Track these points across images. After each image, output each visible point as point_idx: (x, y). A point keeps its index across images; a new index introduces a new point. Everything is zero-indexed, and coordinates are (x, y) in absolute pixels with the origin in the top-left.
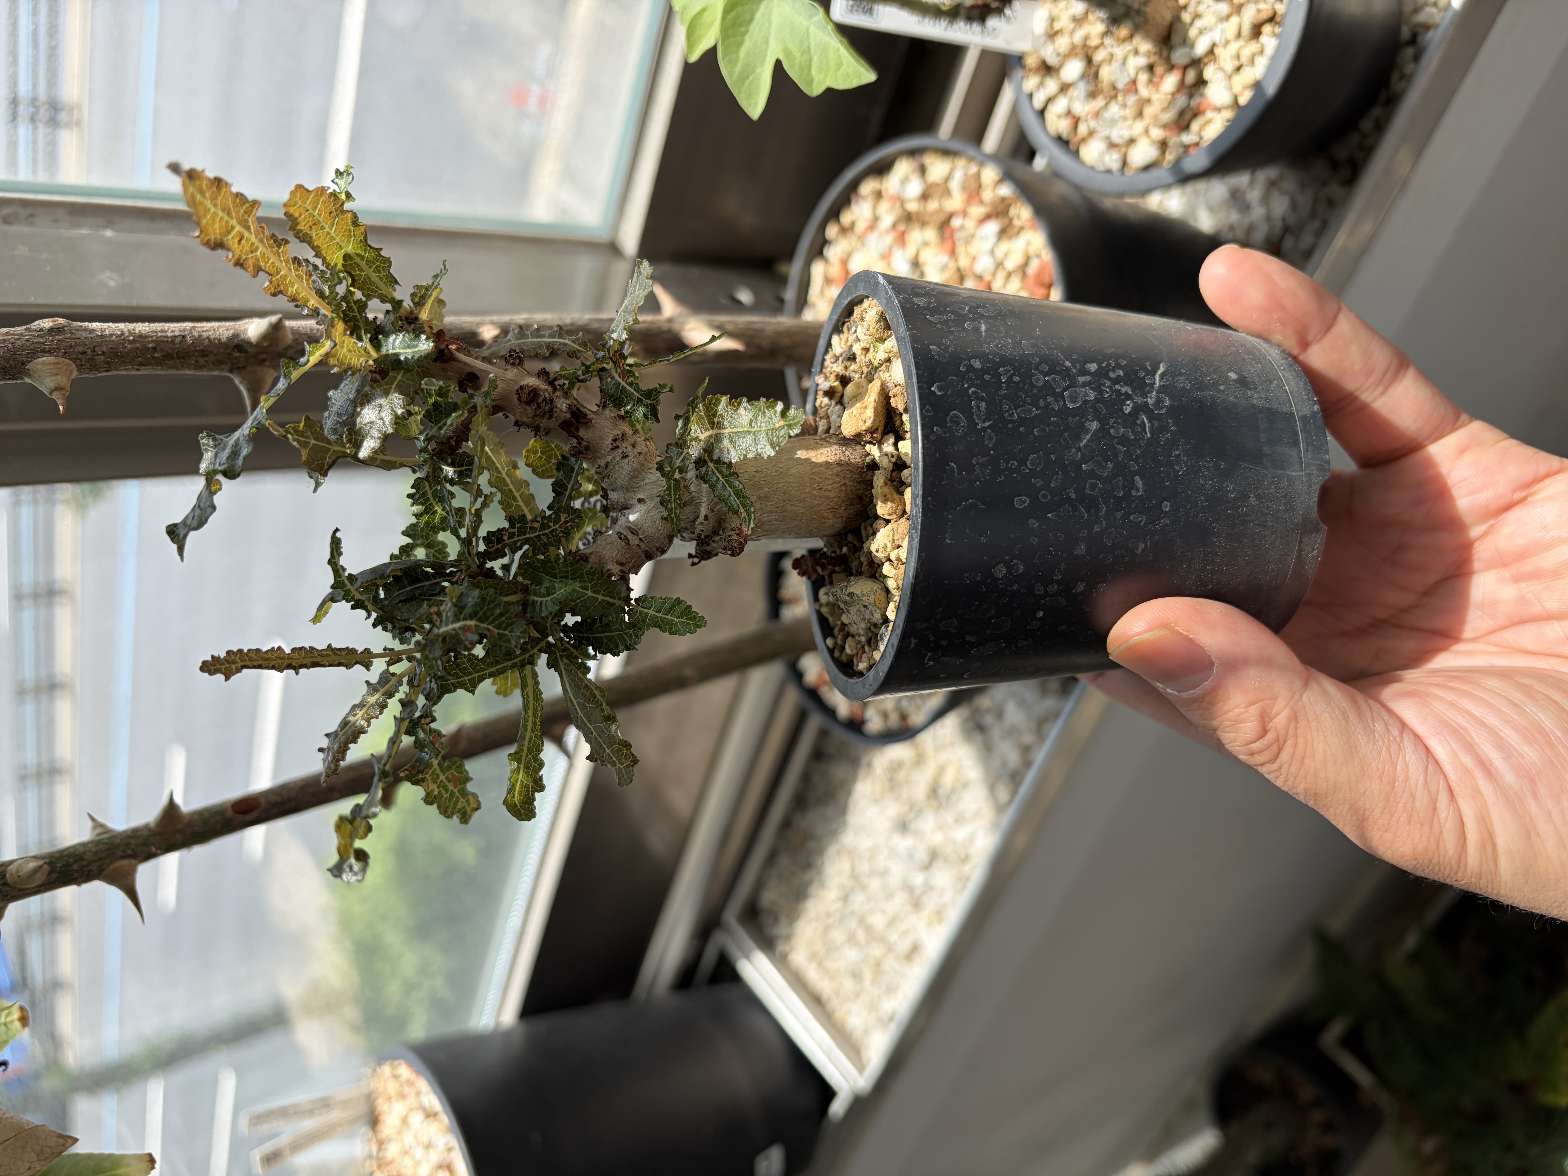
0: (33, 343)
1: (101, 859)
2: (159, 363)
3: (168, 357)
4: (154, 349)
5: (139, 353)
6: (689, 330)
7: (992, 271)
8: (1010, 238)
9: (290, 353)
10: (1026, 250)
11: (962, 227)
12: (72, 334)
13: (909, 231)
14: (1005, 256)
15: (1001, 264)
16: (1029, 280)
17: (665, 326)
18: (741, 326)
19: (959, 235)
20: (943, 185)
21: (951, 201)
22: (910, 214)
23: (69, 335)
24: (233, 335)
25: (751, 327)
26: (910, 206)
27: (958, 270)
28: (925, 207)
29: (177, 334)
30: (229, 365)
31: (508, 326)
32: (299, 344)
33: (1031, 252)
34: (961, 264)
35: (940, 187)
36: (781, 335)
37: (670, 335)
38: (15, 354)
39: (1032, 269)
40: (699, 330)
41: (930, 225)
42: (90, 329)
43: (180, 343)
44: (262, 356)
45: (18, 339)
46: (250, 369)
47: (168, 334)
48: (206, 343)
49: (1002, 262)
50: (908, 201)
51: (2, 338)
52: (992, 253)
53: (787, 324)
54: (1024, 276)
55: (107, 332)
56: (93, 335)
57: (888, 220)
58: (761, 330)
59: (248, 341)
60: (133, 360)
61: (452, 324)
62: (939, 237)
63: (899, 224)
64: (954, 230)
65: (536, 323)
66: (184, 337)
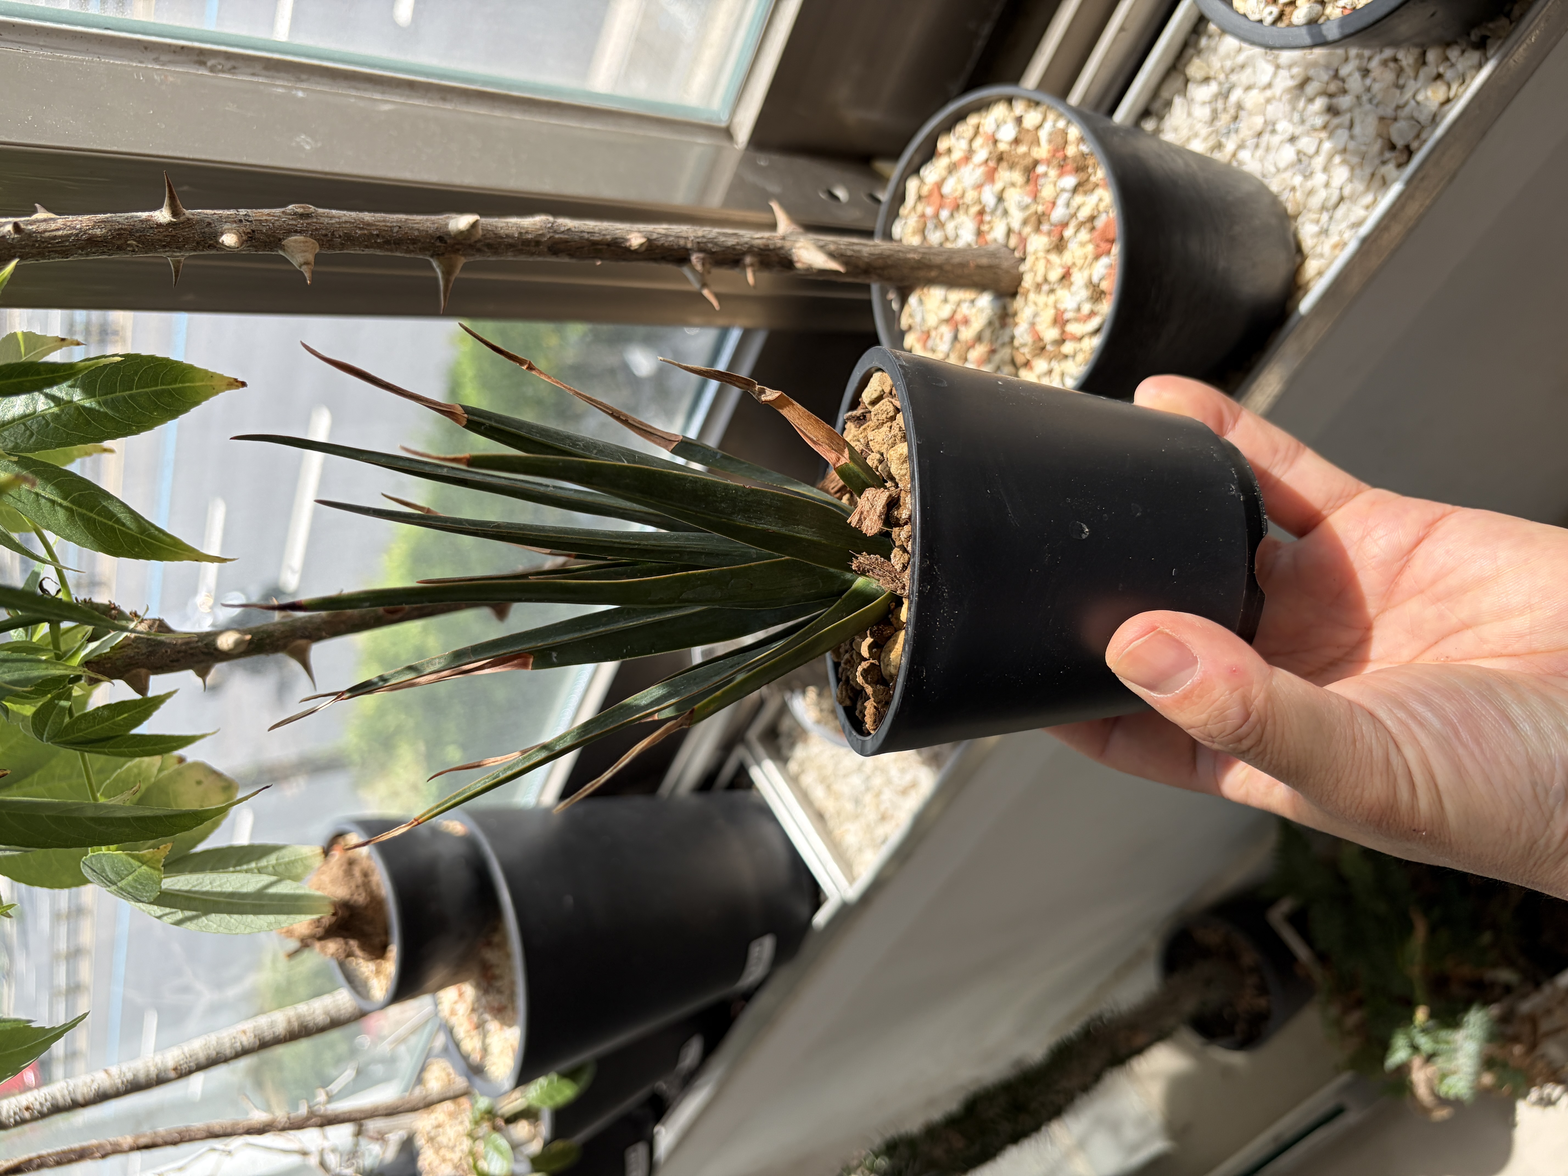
0: (288, 224)
1: (286, 637)
2: (380, 246)
3: (387, 242)
4: (378, 235)
5: (366, 238)
6: (799, 248)
7: (1066, 221)
8: (1085, 193)
9: (479, 245)
10: (1097, 205)
11: (1045, 175)
12: (317, 219)
13: (999, 169)
14: (1079, 208)
15: (1074, 215)
16: (1096, 234)
17: (779, 243)
18: (842, 247)
19: (1041, 181)
20: (1034, 132)
21: (1039, 149)
22: (1002, 153)
23: (315, 220)
24: (437, 228)
25: (851, 247)
26: (1002, 147)
27: (1036, 213)
28: (1015, 150)
29: (395, 224)
30: (431, 252)
31: (651, 235)
32: (486, 239)
33: (1101, 208)
34: (1040, 209)
35: (1030, 133)
36: (875, 257)
37: (783, 252)
38: (274, 232)
39: (1100, 223)
40: (807, 249)
41: (1018, 167)
42: (330, 215)
43: (397, 232)
44: (457, 247)
45: (277, 220)
46: (447, 256)
47: (388, 224)
48: (416, 233)
49: (1075, 213)
50: (1001, 141)
51: (264, 218)
52: (1068, 205)
53: (881, 247)
54: (1093, 229)
55: (343, 219)
56: (333, 221)
57: (981, 154)
58: (859, 251)
59: (448, 234)
60: (361, 243)
61: (606, 230)
62: (1025, 179)
63: (991, 160)
64: (1038, 176)
65: (674, 234)
66: (400, 227)
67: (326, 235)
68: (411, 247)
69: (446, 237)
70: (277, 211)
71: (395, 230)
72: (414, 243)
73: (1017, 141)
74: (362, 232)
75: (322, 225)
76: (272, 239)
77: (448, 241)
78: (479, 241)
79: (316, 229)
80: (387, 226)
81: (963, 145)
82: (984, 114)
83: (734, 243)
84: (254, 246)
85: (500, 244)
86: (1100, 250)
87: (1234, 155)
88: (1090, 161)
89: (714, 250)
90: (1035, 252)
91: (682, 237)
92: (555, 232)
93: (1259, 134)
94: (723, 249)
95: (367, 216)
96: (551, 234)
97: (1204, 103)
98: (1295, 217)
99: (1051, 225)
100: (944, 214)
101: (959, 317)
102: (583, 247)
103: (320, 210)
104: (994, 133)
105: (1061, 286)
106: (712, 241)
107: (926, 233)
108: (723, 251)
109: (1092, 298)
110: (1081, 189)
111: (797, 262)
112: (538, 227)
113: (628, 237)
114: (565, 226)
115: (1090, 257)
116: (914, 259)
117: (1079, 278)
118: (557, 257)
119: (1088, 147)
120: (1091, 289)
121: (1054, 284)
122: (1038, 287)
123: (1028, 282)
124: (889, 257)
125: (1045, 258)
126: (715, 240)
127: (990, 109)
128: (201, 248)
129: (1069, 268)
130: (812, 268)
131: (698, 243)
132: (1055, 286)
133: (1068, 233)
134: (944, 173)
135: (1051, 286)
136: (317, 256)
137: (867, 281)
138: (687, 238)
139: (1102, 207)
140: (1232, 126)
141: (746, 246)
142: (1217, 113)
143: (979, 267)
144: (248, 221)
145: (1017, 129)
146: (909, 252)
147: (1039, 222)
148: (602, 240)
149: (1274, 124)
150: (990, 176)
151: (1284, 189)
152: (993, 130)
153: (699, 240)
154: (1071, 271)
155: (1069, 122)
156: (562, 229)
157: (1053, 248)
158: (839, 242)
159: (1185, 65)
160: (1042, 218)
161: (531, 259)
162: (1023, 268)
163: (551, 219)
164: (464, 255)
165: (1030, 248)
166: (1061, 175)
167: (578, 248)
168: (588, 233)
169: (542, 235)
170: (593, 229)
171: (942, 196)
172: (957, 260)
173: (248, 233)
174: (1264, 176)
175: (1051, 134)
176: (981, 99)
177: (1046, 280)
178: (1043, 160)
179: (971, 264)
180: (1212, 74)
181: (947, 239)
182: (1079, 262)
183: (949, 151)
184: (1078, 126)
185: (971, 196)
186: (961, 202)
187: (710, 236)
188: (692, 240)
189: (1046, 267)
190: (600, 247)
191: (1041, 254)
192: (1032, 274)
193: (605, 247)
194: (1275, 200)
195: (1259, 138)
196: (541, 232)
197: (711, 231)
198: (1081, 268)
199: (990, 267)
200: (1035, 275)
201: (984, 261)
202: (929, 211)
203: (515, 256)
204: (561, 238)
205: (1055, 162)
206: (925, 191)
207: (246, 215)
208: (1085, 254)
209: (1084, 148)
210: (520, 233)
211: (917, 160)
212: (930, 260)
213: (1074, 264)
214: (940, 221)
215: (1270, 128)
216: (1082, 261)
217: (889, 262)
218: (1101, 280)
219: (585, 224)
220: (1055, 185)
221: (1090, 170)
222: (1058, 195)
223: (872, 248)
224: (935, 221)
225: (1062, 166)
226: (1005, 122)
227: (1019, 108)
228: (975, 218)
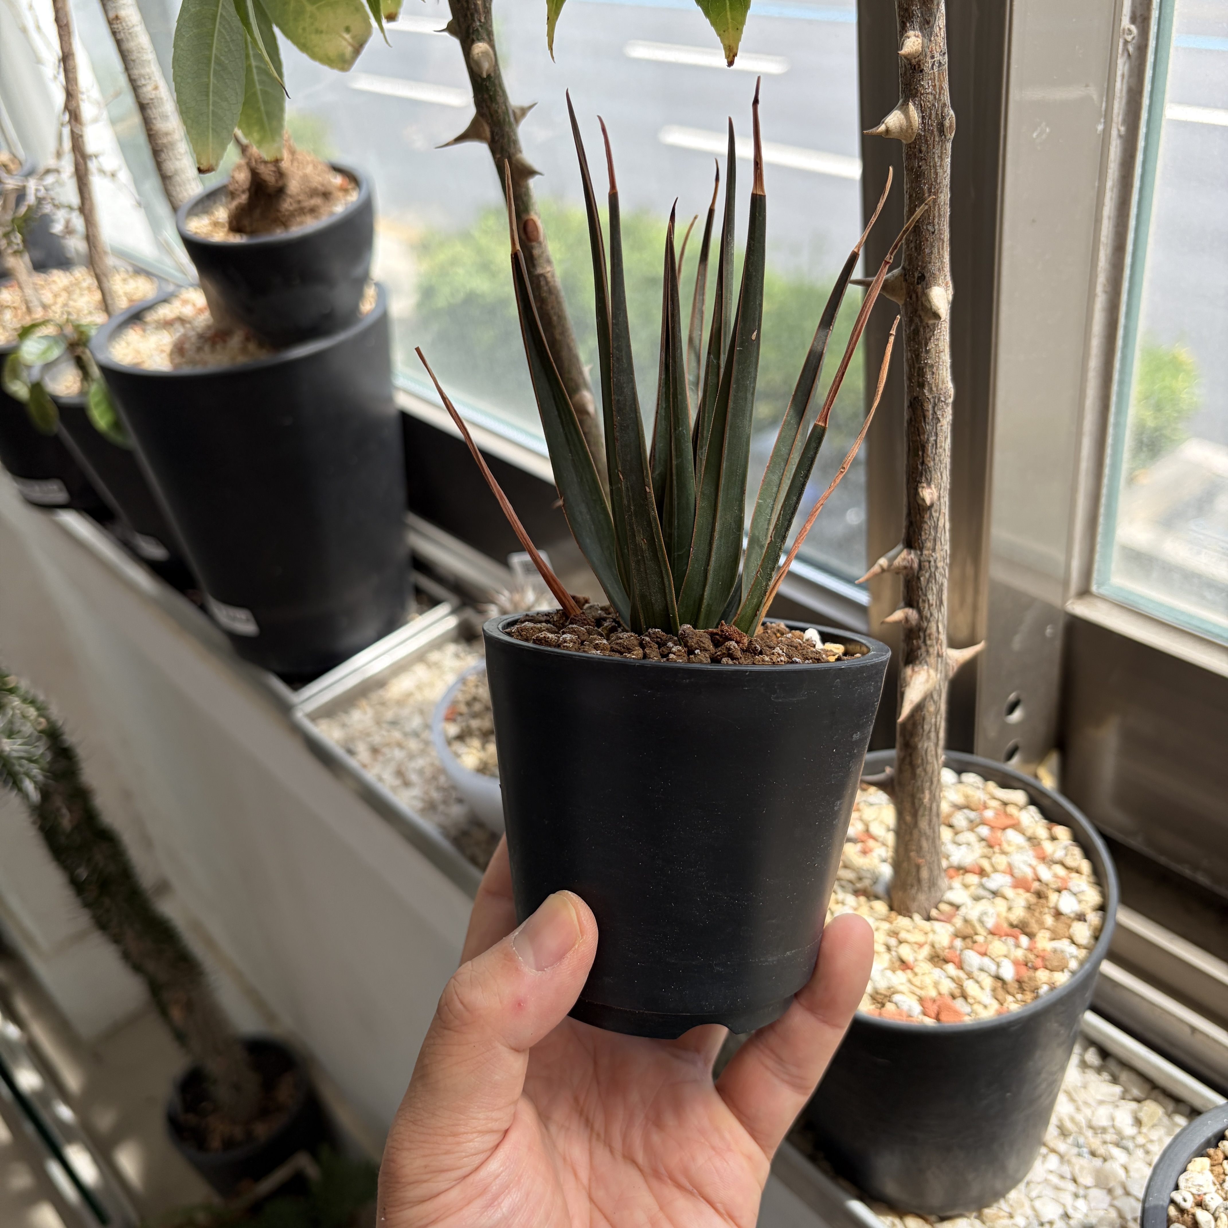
0: (931, 109)
5: (921, 195)
6: (928, 672)
7: (966, 967)
8: (994, 990)
9: (917, 320)
10: (979, 1003)
11: (1018, 946)
12: (939, 142)
13: (1028, 895)
14: (977, 982)
15: (970, 976)
16: (949, 1000)
17: (934, 651)
18: (933, 720)
19: (1011, 941)
20: (1067, 935)
21: (1047, 939)
22: (1046, 898)
23: (937, 139)
24: (933, 274)
25: (933, 729)
26: (1053, 897)
27: (976, 934)
28: (1049, 913)
29: (936, 227)
30: (908, 268)
31: (936, 511)
32: (924, 328)
33: (976, 1007)
34: (980, 939)
35: (1066, 930)
36: (924, 756)
37: (924, 654)
38: (922, 94)
39: (959, 1004)
40: (927, 681)
41: (1028, 916)
42: (943, 156)
43: (928, 230)
44: (914, 296)
45: (935, 98)
46: (904, 284)
47: (936, 220)
48: (927, 251)
49: (972, 978)
50: (1059, 897)
51: (937, 83)
52: (982, 970)
53: (935, 762)
54: (954, 997)
55: (940, 171)
56: (936, 159)
57: (1045, 874)
58: (929, 738)
59: (928, 286)
60: (914, 189)
61: (940, 461)
62: (1015, 923)
63: (1039, 885)
64: (1016, 938)
65: (939, 535)
66: (933, 233)
67: (921, 152)
68: (912, 245)
69: (924, 283)
70: (946, 97)
71: (930, 228)
72: (916, 248)
73: (1058, 914)
74: (926, 191)
75: (931, 147)
76: (914, 91)
77: (920, 286)
78: (921, 321)
79: (926, 141)
80: (934, 219)
81: (1059, 854)
82: (1092, 879)
83: (931, 601)
84: (905, 72)
85: (919, 343)
86: (929, 1004)
87: (1053, 1151)
88: (1029, 996)
89: (922, 579)
90: (933, 931)
91: (935, 544)
92: (935, 405)
93: (1075, 1180)
94: (924, 589)
95: (945, 197)
96: (932, 400)
97: (1113, 1119)
98: (980, 1217)
99: (961, 951)
100: (984, 831)
101: (871, 843)
102: (919, 435)
103: (949, 146)
104: (1070, 890)
105: (894, 960)
106: (932, 576)
107: (966, 811)
108: (922, 590)
109: (877, 993)
110: (999, 984)
111: (913, 670)
112: (940, 385)
113: (933, 486)
114: (943, 415)
115: (922, 993)
116: (924, 798)
117: (899, 979)
118: (908, 407)
119: (1045, 993)
120: (888, 994)
121: (896, 951)
122: (894, 934)
123: (902, 922)
124: (925, 770)
125: (926, 943)
126: (933, 581)
127: (1095, 886)
128: (902, 13)
129: (912, 969)
130: (906, 686)
131: (930, 562)
132: (894, 953)
133: (951, 968)
134: (1029, 833)
135: (894, 949)
136: (899, 141)
137: (898, 745)
138: (934, 550)
139: (978, 1008)
140: (1085, 1150)
141: (929, 615)
142: (1101, 1133)
143: (918, 867)
144: (933, 65)
145: (1072, 915)
146: (931, 792)
147: (964, 938)
148: (928, 455)
149: (1085, 1197)
150: (1020, 884)
151: (1011, 1206)
152: (1072, 889)
153: (932, 563)
154: (909, 971)
155: (1073, 973)
156: (939, 413)
157: (935, 952)
158: (939, 717)
159: (1156, 1100)
160: (969, 941)
161: (905, 378)
162: (917, 917)
163: (950, 400)
164: (905, 305)
165: (937, 925)
166: (1016, 963)
167: (918, 429)
168: (936, 441)
169: (931, 390)
170: (941, 447)
171: (1004, 829)
172: (925, 844)
173: (920, 65)
174: (1028, 1183)
175: (1062, 952)
176: (1106, 876)
177: (900, 942)
178: (1035, 942)
179: (920, 861)
180: (1144, 1130)
181: (956, 833)
182: (917, 981)
183: (1053, 838)
184: (1067, 984)
185: (1001, 861)
186: (997, 849)
187: (937, 574)
188: (932, 556)
189: (916, 943)
190: (920, 453)
191: (931, 937)
192: (911, 928)
193: (921, 460)
194: (999, 1195)
195: (1071, 1179)
196: (934, 389)
197: (944, 576)
198: (910, 981)
199: (919, 881)
200: (908, 931)
201: (925, 874)
202: (989, 814)
203: (907, 360)
204: (928, 411)
205: (1031, 957)
206: (1011, 810)
207: (940, 63)
208: (926, 987)
209: (1044, 989)
210: (932, 366)
211: (1045, 802)
212: (923, 815)
213: (916, 974)
214: (977, 826)
215: (1081, 1192)
216: (918, 983)
217: (919, 771)
218: (896, 1004)
219: (946, 438)
220: (1006, 956)
221: (1019, 996)
222: (993, 959)
223: (933, 753)
224: (978, 820)
225: (1026, 965)
226: (1080, 902)
227: (1094, 918)
228: (977, 864)
